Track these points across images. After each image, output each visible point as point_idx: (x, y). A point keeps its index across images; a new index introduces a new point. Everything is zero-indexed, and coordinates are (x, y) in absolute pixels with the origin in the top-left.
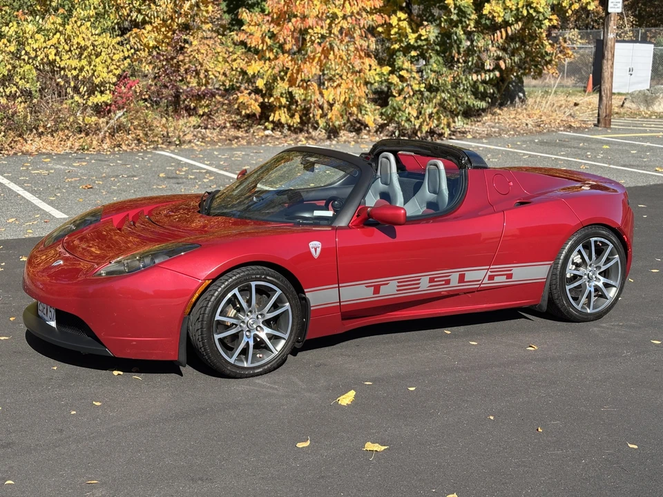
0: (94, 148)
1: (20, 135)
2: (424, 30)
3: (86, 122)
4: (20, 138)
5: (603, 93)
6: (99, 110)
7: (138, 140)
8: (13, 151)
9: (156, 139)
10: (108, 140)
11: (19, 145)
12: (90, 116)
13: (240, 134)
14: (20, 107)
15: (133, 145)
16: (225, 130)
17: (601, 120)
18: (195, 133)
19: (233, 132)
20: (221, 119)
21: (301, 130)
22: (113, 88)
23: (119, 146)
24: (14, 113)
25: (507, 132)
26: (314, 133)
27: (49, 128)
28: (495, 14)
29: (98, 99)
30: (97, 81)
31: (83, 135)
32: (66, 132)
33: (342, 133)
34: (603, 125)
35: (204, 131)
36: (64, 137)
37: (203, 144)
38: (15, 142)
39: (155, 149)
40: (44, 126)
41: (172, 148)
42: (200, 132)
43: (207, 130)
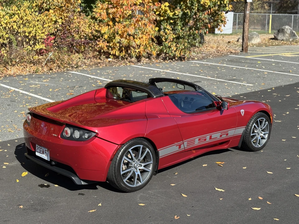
0: (40, 71)
2: (177, 11)
3: (34, 59)
4: (4, 68)
5: (244, 37)
7: (59, 66)
9: (66, 65)
14: (4, 52)
17: (244, 49)
25: (209, 56)
28: (206, 4)
29: (38, 47)
34: (245, 51)
35: (84, 60)
40: (15, 61)
41: (75, 69)
43: (86, 60)
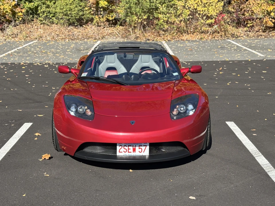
0: (205, 39)
1: (182, 34)
3: (205, 29)
4: (182, 35)
6: (211, 25)
8: (179, 39)
9: (228, 35)
10: (211, 36)
11: (181, 37)
12: (207, 27)
13: (263, 34)
14: (183, 24)
15: (220, 37)
16: (258, 33)
18: (245, 33)
19: (261, 33)
20: (256, 29)
22: (216, 17)
23: (214, 38)
24: (180, 26)
27: (192, 31)
29: (209, 21)
30: (209, 15)
31: (203, 34)
32: (197, 33)
35: (249, 33)
36: (196, 35)
37: (247, 37)
38: (180, 36)
39: (227, 39)
40: (190, 31)
41: (234, 39)
42: (247, 33)
43: (250, 32)
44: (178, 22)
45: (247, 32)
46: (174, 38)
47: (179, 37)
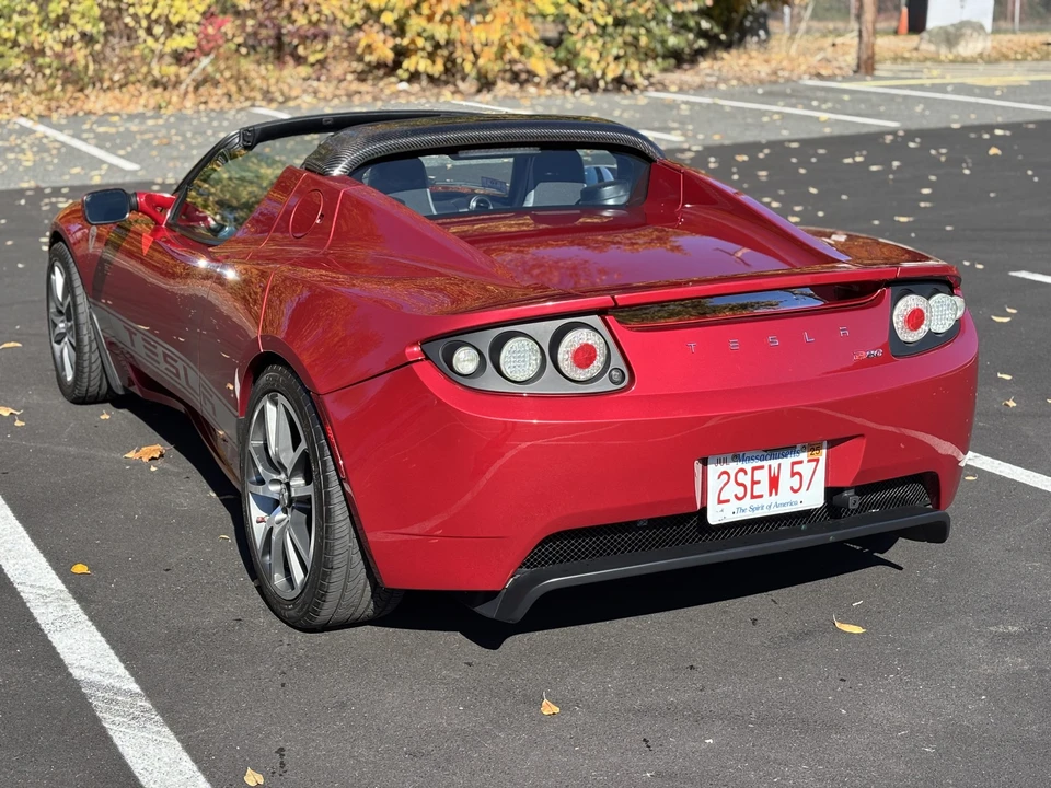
1: (82, 91)
3: (163, 73)
6: (179, 58)
9: (252, 94)
10: (191, 96)
11: (79, 104)
12: (170, 65)
13: (364, 87)
14: (80, 54)
15: (224, 102)
16: (344, 84)
17: (862, 66)
18: (305, 86)
19: (355, 86)
20: (338, 69)
21: (447, 83)
22: (197, 29)
23: (206, 102)
24: (73, 63)
25: (726, 81)
26: (462, 85)
27: (118, 81)
29: (179, 42)
30: (175, 20)
31: (159, 90)
32: (138, 85)
33: (500, 84)
34: (864, 71)
35: (316, 83)
36: (136, 93)
37: (314, 101)
38: (75, 99)
39: (253, 106)
40: (111, 79)
41: (274, 105)
42: (312, 85)
43: (320, 83)
44: (58, 48)
45: (309, 82)
46: (58, 108)
47: (72, 101)
